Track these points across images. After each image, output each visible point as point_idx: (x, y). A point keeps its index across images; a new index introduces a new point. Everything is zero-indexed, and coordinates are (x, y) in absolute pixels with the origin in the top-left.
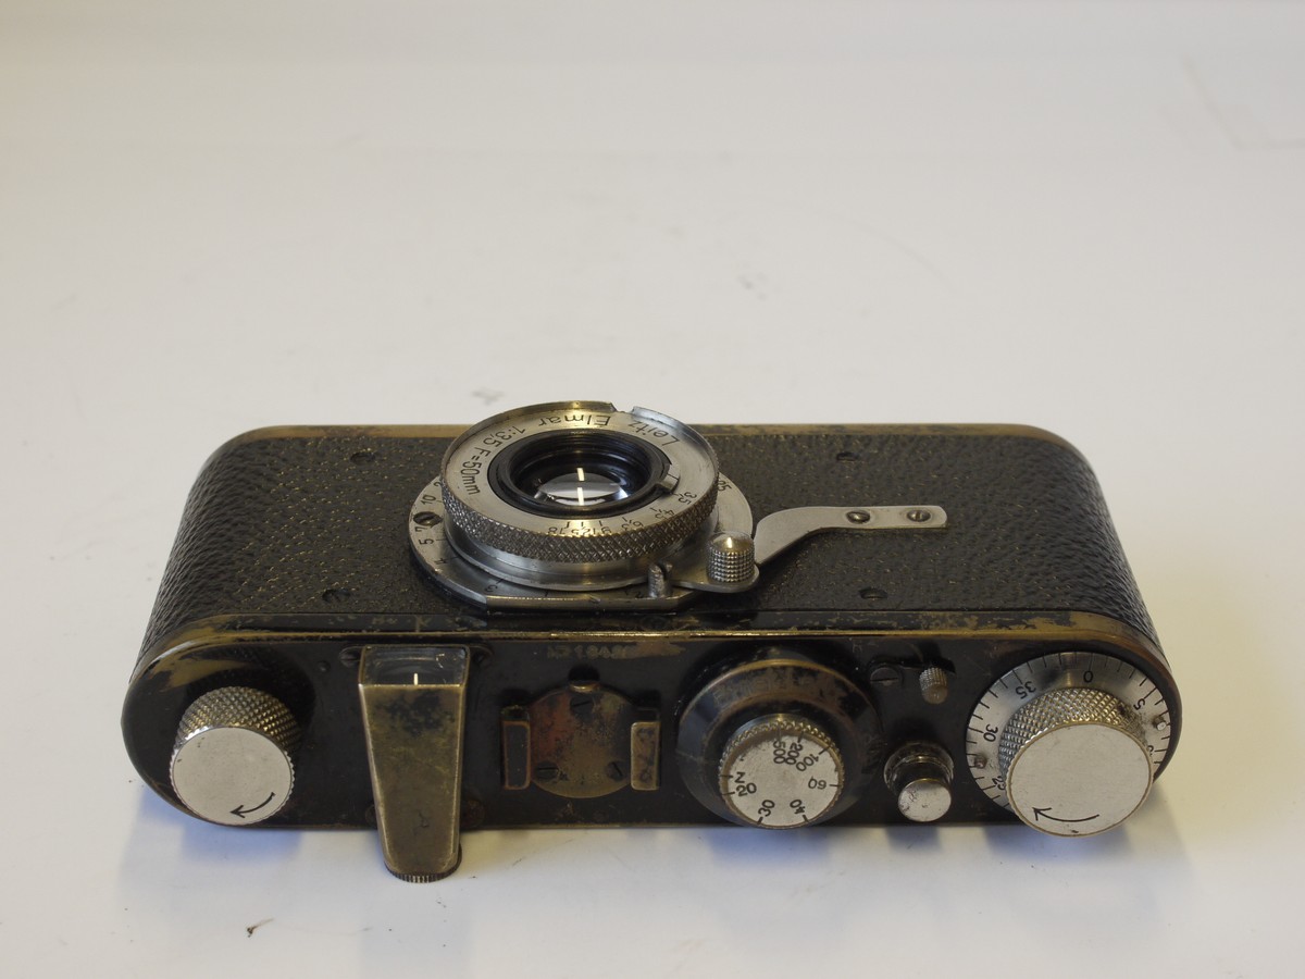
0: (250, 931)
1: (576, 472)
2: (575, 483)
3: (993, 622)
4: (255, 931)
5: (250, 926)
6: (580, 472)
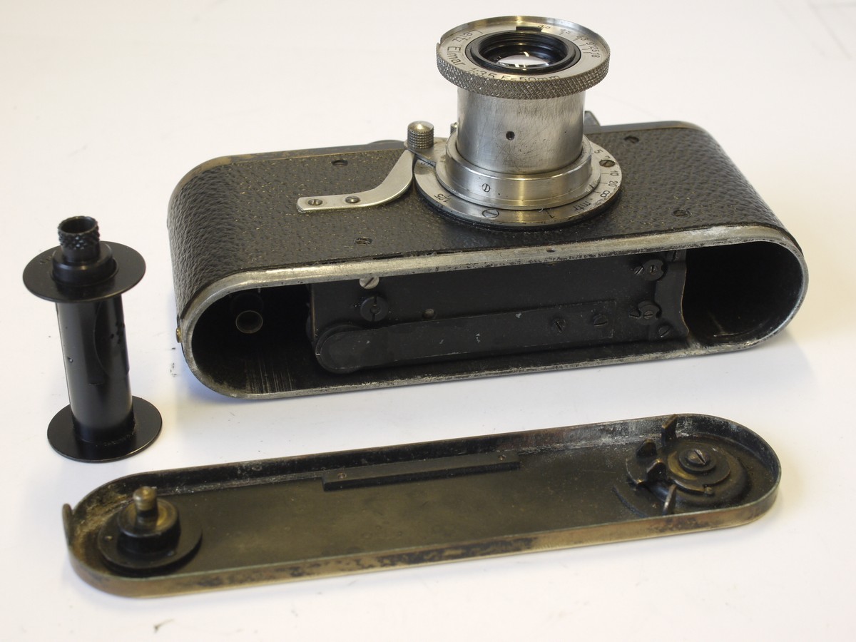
0: (157, 629)
4: (161, 629)
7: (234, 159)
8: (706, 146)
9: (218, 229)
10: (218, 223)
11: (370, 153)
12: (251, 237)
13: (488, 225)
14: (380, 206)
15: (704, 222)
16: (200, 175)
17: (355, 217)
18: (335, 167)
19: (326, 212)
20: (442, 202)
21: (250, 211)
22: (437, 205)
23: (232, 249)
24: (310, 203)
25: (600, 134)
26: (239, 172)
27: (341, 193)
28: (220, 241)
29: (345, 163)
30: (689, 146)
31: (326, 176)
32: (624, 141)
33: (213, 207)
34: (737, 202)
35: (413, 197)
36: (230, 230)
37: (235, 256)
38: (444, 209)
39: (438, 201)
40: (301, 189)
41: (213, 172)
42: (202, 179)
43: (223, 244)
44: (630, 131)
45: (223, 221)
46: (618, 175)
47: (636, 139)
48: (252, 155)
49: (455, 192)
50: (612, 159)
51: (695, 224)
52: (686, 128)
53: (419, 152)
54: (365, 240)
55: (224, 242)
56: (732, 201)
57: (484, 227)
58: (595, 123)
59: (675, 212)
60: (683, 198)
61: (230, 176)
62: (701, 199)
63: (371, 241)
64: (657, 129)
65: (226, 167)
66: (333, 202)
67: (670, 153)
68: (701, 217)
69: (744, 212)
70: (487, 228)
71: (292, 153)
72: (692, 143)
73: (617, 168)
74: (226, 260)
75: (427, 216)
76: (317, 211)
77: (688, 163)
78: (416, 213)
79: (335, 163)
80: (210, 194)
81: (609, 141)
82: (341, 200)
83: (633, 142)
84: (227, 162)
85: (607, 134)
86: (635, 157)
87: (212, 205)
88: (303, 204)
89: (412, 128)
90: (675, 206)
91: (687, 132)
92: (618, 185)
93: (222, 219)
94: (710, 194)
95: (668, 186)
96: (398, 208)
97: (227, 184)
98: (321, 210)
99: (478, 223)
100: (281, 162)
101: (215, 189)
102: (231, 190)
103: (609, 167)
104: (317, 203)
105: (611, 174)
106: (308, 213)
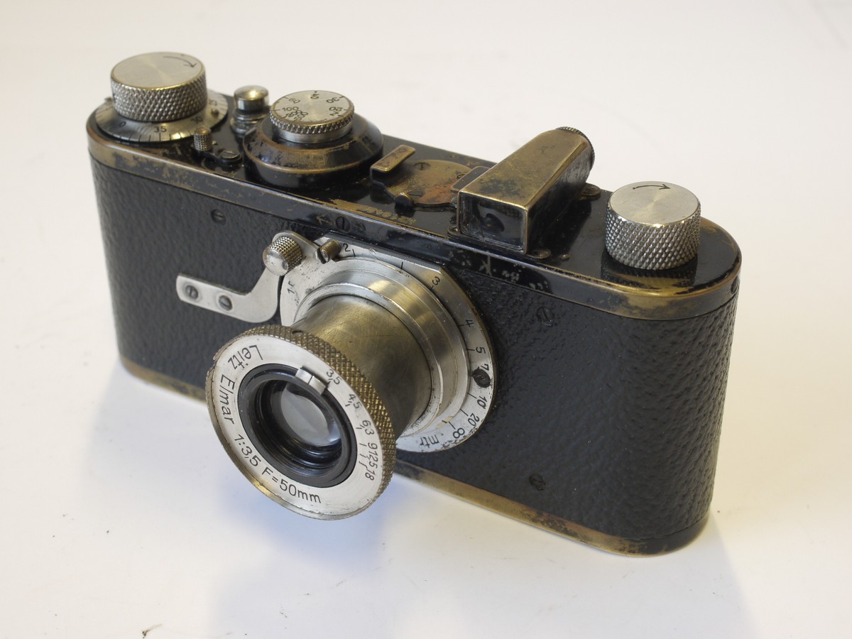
0: (145, 634)
3: (154, 169)
5: (145, 630)
66: (209, 300)
73: (489, 394)
82: (215, 298)
88: (181, 291)
103: (481, 385)
104: (193, 294)
105: (478, 401)
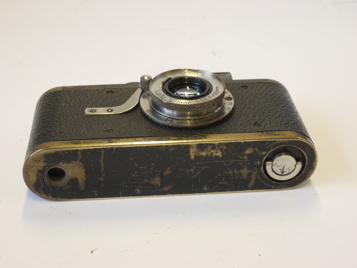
0: (92, 252)
1: (187, 88)
2: (187, 91)
4: (93, 252)
5: (92, 250)
6: (188, 87)
7: (64, 88)
8: (278, 92)
9: (48, 121)
10: (48, 118)
11: (125, 88)
12: (60, 126)
13: (167, 125)
14: (122, 114)
15: (267, 129)
16: (48, 95)
17: (109, 119)
18: (107, 94)
19: (97, 115)
20: (148, 114)
21: (63, 113)
22: (146, 115)
23: (50, 131)
24: (90, 111)
25: (231, 84)
26: (64, 94)
27: (106, 107)
28: (46, 127)
29: (113, 92)
30: (270, 91)
31: (102, 98)
32: (241, 88)
33: (49, 110)
34: (285, 120)
35: (138, 110)
36: (52, 122)
37: (50, 134)
38: (149, 117)
39: (147, 113)
40: (89, 104)
41: (53, 94)
42: (48, 97)
43: (47, 128)
44: (244, 83)
45: (51, 117)
46: (232, 104)
47: (247, 87)
48: (72, 86)
49: (155, 109)
50: (232, 97)
51: (263, 130)
52: (271, 83)
53: (145, 89)
54: (110, 130)
55: (48, 127)
56: (283, 119)
57: (165, 127)
58: (231, 79)
59: (255, 124)
60: (260, 117)
61: (60, 96)
62: (269, 117)
63: (112, 130)
64: (257, 83)
65: (59, 92)
66: (101, 111)
67: (260, 94)
68: (266, 126)
69: (287, 125)
70: (167, 127)
71: (90, 86)
72: (272, 90)
73: (233, 101)
74: (46, 136)
75: (142, 120)
76: (93, 115)
77: (267, 100)
78: (137, 118)
79: (108, 92)
80: (49, 104)
81: (234, 88)
82: (105, 110)
83: (245, 89)
84: (60, 89)
85: (234, 84)
86: (243, 96)
87: (48, 109)
88: (87, 111)
89: (142, 78)
90: (256, 120)
91: (271, 84)
92: (231, 109)
93: (51, 116)
94: (273, 115)
95: (255, 111)
96: (129, 115)
97: (58, 100)
98: (94, 115)
99: (163, 124)
100: (84, 91)
101: (51, 102)
102: (58, 103)
103: (229, 100)
104: (94, 111)
105: (229, 104)
106: (89, 116)
